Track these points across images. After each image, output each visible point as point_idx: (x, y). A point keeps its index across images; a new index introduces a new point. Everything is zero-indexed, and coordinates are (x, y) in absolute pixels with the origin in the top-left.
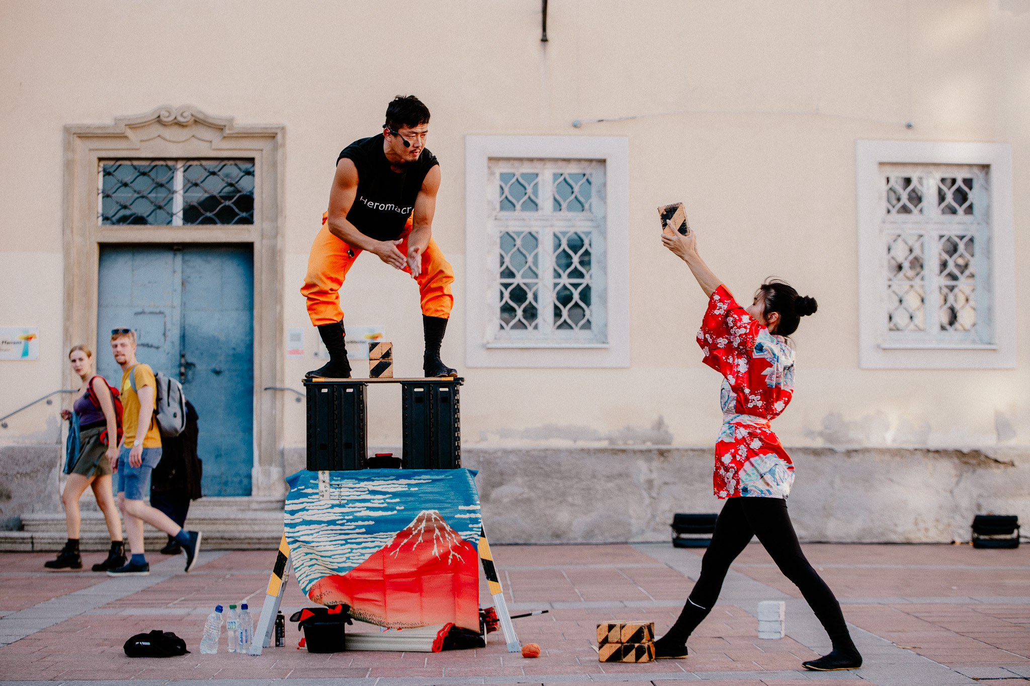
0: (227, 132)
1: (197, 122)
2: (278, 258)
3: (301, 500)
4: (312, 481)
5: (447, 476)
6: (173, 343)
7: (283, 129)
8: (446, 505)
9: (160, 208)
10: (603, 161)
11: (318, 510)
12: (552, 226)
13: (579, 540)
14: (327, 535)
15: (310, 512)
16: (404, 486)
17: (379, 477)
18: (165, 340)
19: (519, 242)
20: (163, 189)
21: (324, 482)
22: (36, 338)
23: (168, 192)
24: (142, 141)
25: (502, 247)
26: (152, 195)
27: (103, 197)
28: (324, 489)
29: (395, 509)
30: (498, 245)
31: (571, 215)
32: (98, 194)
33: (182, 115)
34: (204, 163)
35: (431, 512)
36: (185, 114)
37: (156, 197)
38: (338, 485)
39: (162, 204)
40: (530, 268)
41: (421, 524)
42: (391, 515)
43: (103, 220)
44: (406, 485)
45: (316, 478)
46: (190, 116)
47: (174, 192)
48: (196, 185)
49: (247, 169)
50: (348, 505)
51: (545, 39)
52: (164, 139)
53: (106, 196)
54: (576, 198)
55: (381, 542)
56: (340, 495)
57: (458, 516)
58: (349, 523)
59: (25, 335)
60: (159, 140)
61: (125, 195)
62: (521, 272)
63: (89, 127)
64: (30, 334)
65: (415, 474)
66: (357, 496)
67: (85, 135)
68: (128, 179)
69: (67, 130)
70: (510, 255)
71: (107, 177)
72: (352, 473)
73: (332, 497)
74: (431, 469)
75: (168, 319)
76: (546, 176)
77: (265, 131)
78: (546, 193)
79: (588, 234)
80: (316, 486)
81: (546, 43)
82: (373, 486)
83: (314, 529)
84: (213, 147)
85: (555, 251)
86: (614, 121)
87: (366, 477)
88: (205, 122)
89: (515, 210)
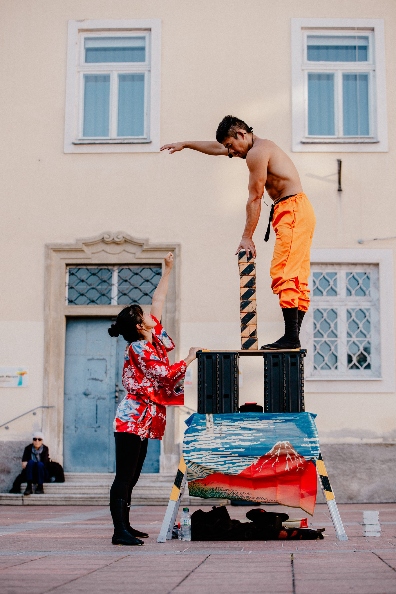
0: (145, 247)
1: (126, 241)
2: (176, 325)
3: (194, 434)
4: (201, 421)
5: (295, 418)
6: (111, 377)
7: (179, 245)
8: (295, 438)
9: (104, 295)
10: (377, 265)
11: (206, 441)
12: (346, 305)
13: (365, 501)
14: (212, 458)
15: (200, 443)
16: (265, 424)
17: (248, 418)
18: (106, 376)
19: (325, 315)
20: (106, 284)
21: (210, 421)
22: (26, 373)
23: (108, 285)
24: (92, 253)
25: (314, 318)
26: (99, 287)
27: (69, 289)
28: (209, 427)
29: (260, 441)
30: (313, 317)
31: (358, 298)
32: (66, 286)
33: (117, 237)
34: (131, 267)
35: (285, 442)
36: (119, 237)
37: (101, 288)
38: (219, 423)
39: (105, 292)
40: (332, 331)
41: (277, 451)
42: (257, 444)
43: (69, 303)
44: (266, 423)
45: (204, 419)
46: (122, 238)
47: (112, 285)
48: (126, 281)
49: (157, 271)
50: (226, 437)
51: (340, 189)
52: (107, 252)
53: (71, 288)
54: (360, 288)
55: (249, 462)
56: (221, 431)
57: (303, 445)
58: (227, 450)
59: (20, 372)
60: (103, 253)
61: (82, 287)
62: (327, 333)
63: (60, 245)
64: (23, 371)
65: (273, 416)
66: (233, 431)
67: (58, 250)
68: (84, 277)
69: (47, 246)
70: (320, 323)
71: (71, 276)
72: (229, 415)
73: (215, 432)
74: (284, 412)
75: (108, 363)
76: (342, 273)
77: (168, 247)
78: (342, 285)
79: (368, 310)
80: (204, 424)
81: (341, 192)
82: (244, 424)
83: (203, 454)
84: (136, 257)
85: (348, 320)
86: (384, 239)
87: (239, 418)
88: (131, 241)
89: (322, 295)
